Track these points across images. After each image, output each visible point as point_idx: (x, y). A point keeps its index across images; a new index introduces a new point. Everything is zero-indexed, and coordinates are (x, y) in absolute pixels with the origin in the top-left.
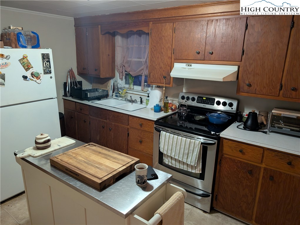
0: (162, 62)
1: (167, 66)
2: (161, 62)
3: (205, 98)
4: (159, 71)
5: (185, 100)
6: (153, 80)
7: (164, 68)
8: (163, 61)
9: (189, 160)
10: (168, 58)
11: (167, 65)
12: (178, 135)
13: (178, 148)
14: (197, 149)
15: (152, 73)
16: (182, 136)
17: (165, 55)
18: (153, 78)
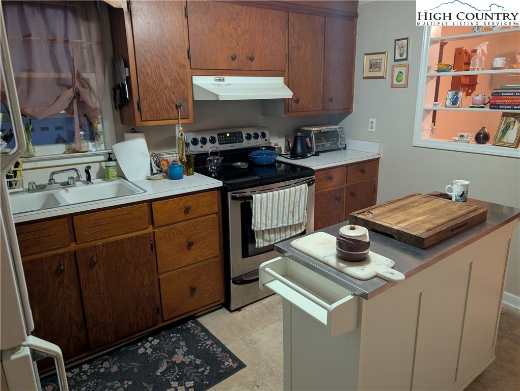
0: (167, 75)
1: (179, 83)
2: (165, 75)
3: (228, 135)
4: (163, 94)
5: (200, 144)
6: (151, 116)
7: (172, 87)
8: (170, 73)
9: (296, 217)
10: (180, 68)
11: (179, 80)
12: (271, 190)
13: (281, 209)
14: (304, 196)
15: (145, 101)
16: (277, 190)
17: (171, 61)
18: (151, 112)
